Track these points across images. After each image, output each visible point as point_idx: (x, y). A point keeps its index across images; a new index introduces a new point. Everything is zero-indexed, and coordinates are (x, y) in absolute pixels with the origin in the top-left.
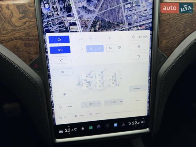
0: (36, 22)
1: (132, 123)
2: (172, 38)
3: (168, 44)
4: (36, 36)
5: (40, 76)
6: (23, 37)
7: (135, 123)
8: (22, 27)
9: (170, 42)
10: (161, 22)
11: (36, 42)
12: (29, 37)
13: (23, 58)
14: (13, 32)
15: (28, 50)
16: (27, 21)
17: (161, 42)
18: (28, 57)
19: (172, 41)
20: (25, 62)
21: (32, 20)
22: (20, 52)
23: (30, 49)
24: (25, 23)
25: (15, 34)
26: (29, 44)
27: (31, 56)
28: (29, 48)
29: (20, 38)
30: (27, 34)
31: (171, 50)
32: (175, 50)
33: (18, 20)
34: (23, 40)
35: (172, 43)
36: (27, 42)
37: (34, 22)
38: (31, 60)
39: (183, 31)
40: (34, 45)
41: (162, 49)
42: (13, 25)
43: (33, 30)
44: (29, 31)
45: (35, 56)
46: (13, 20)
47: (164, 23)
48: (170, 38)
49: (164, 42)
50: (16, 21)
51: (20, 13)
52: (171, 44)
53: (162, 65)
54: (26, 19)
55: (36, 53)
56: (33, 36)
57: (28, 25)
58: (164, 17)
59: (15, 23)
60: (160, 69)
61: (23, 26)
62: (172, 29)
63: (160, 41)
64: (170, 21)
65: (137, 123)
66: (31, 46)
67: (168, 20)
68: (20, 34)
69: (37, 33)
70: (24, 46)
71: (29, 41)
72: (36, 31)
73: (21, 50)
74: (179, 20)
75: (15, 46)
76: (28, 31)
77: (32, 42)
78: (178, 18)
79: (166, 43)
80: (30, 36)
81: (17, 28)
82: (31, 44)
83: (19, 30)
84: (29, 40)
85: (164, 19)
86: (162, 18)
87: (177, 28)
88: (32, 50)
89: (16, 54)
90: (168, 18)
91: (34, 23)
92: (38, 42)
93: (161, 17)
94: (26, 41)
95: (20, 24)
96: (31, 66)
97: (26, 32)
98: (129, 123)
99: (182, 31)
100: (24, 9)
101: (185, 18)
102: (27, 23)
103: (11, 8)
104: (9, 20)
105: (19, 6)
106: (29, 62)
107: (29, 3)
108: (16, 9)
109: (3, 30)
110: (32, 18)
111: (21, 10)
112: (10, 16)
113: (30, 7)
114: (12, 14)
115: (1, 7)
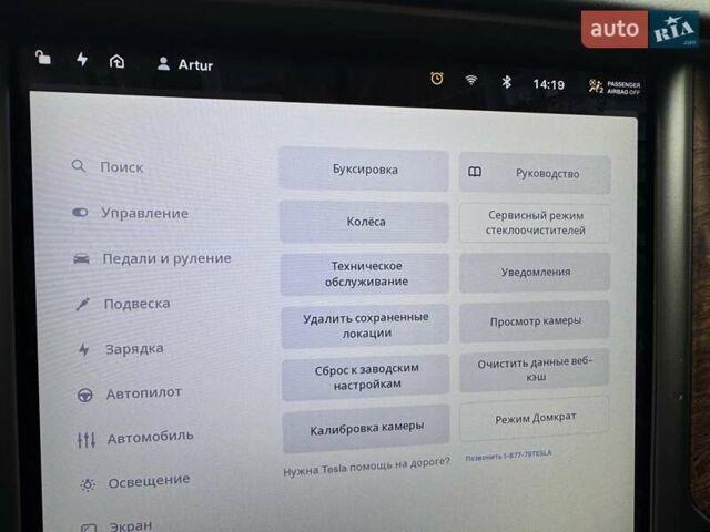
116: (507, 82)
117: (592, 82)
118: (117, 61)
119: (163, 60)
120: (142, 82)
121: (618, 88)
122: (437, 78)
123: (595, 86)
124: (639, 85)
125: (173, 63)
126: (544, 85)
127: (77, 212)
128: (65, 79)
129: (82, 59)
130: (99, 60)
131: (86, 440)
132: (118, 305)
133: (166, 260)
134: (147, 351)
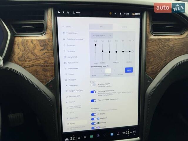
0: (53, 53)
1: (125, 133)
3: (153, 70)
4: (52, 64)
5: (54, 94)
6: (42, 64)
7: (128, 133)
8: (42, 56)
9: (155, 68)
10: (147, 53)
11: (52, 68)
13: (41, 80)
14: (35, 60)
15: (45, 74)
16: (46, 52)
17: (148, 68)
18: (45, 79)
19: (157, 67)
20: (42, 83)
21: (50, 52)
22: (39, 75)
23: (47, 73)
24: (45, 54)
25: (35, 62)
26: (46, 69)
27: (48, 78)
28: (46, 72)
29: (39, 65)
30: (45, 61)
31: (155, 74)
32: (159, 74)
33: (39, 51)
34: (42, 66)
36: (45, 67)
37: (51, 53)
38: (47, 81)
39: (165, 60)
40: (50, 70)
41: (148, 73)
43: (51, 59)
44: (47, 60)
45: (51, 78)
46: (36, 51)
47: (150, 54)
48: (155, 64)
49: (150, 68)
50: (37, 52)
51: (41, 46)
53: (149, 86)
55: (52, 76)
56: (50, 63)
57: (46, 55)
60: (147, 88)
61: (43, 56)
62: (155, 58)
63: (146, 68)
64: (154, 53)
65: (130, 132)
66: (48, 70)
67: (152, 52)
68: (40, 61)
69: (53, 61)
71: (47, 67)
73: (40, 73)
74: (162, 51)
75: (35, 71)
76: (46, 59)
77: (49, 68)
78: (161, 50)
79: (152, 69)
80: (47, 63)
81: (38, 57)
82: (48, 69)
83: (39, 58)
84: (47, 66)
85: (149, 51)
87: (160, 57)
88: (49, 74)
89: (36, 77)
90: (153, 50)
91: (51, 54)
92: (54, 68)
93: (147, 49)
94: (44, 66)
95: (41, 54)
96: (47, 86)
97: (45, 60)
98: (123, 132)
99: (164, 59)
100: (44, 44)
101: (166, 50)
102: (46, 54)
103: (34, 42)
104: (32, 51)
105: (40, 41)
106: (46, 83)
107: (49, 39)
108: (38, 44)
109: (27, 58)
110: (50, 50)
111: (42, 44)
112: (33, 48)
113: (49, 42)
114: (35, 46)
115: (27, 42)
116: (120, 14)
117: (133, 13)
118: (68, 12)
119: (74, 12)
120: (71, 15)
121: (137, 14)
122: (111, 13)
123: (133, 14)
124: (140, 14)
125: (75, 12)
126: (126, 14)
127: (63, 33)
128: (62, 15)
129: (64, 12)
130: (66, 12)
131: (65, 63)
132: (69, 45)
133: (74, 39)
134: (73, 51)
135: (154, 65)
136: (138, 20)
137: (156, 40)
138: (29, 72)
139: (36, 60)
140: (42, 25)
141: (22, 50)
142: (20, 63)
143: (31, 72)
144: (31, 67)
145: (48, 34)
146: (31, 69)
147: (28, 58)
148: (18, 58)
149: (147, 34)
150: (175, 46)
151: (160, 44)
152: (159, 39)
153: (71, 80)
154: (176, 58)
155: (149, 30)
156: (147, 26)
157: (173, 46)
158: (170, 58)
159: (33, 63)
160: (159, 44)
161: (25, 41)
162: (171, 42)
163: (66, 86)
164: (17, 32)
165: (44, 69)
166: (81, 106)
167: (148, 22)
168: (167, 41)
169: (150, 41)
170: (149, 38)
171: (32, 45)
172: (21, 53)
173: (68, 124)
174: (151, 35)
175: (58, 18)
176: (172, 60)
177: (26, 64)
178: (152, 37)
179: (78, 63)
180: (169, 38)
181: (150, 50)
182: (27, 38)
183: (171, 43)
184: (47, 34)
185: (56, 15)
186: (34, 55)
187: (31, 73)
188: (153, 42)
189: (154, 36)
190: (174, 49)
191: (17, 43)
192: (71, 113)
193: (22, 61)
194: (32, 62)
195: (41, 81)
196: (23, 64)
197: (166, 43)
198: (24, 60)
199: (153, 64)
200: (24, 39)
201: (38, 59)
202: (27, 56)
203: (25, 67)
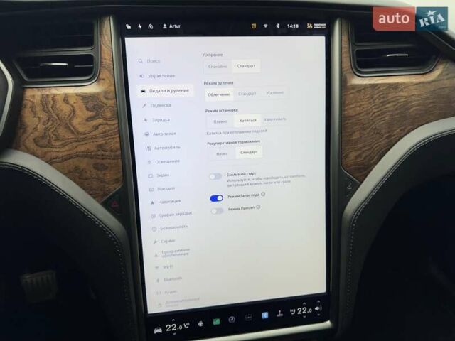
0: (117, 125)
1: (297, 312)
2: (366, 149)
3: (359, 159)
4: (116, 151)
5: (123, 224)
6: (92, 152)
7: (302, 311)
8: (90, 134)
9: (364, 155)
10: (345, 121)
11: (116, 161)
12: (104, 153)
13: (91, 190)
14: (75, 144)
15: (101, 176)
16: (100, 125)
17: (346, 156)
18: (100, 188)
19: (368, 153)
20: (94, 198)
21: (109, 123)
22: (87, 179)
23: (104, 174)
24: (97, 128)
25: (76, 147)
26: (102, 164)
27: (107, 186)
28: (103, 172)
29: (86, 155)
30: (100, 146)
31: (365, 169)
32: (373, 171)
33: (84, 122)
34: (91, 158)
35: (367, 156)
36: (98, 161)
37: (113, 125)
38: (105, 194)
39: (387, 135)
40: (112, 167)
41: (348, 169)
42: (74, 131)
43: (112, 140)
44: (104, 142)
45: (114, 185)
46: (75, 122)
47: (351, 121)
48: (365, 147)
49: (352, 155)
50: (79, 124)
51: (87, 109)
52: (365, 159)
53: (349, 200)
54: (100, 121)
55: (117, 181)
56: (111, 151)
57: (101, 131)
58: (350, 111)
59: (77, 127)
60: (346, 205)
61: (94, 133)
62: (365, 132)
63: (344, 155)
64: (361, 118)
65: (308, 310)
66: (107, 168)
67: (357, 116)
68: (88, 146)
69: (118, 145)
70: (94, 167)
71: (103, 159)
72: (116, 142)
73: (88, 175)
74: (379, 115)
75: (77, 169)
76: (101, 141)
77: (109, 161)
78: (377, 112)
79: (357, 157)
80: (104, 151)
81: (82, 136)
82: (107, 165)
83: (84, 139)
84: (104, 157)
85: (350, 114)
86: (346, 112)
87: (375, 128)
88: (109, 176)
89: (78, 184)
90: (358, 112)
91: (113, 127)
92: (120, 161)
93: (344, 110)
94: (98, 158)
95: (88, 129)
96: (106, 205)
97: (99, 143)
98: (292, 310)
99: (385, 133)
100: (95, 103)
101: (389, 111)
102: (100, 128)
103: (72, 102)
104: (68, 122)
105: (86, 98)
106: (102, 197)
107: (106, 92)
108: (81, 103)
109: (55, 140)
110: (110, 119)
111: (90, 105)
112: (70, 114)
113: (107, 99)
114: (74, 111)
115: (53, 99)
116: (278, 26)
117: (308, 24)
118: (151, 26)
119: (165, 25)
120: (159, 32)
121: (318, 26)
122: (254, 26)
123: (309, 26)
124: (325, 25)
125: (168, 26)
126: (291, 26)
127: (141, 76)
128: (135, 33)
129: (140, 26)
132: (155, 106)
133: (168, 91)
134: (165, 120)
135: (361, 148)
136: (321, 40)
137: (366, 87)
138: (61, 172)
139: (78, 143)
140: (89, 59)
141: (42, 120)
142: (39, 151)
143: (66, 172)
144: (66, 160)
145: (103, 79)
146: (65, 164)
147: (57, 139)
148: (34, 139)
149: (344, 73)
150: (411, 102)
151: (375, 97)
152: (374, 86)
153: (163, 189)
154: (414, 129)
155: (347, 64)
156: (344, 55)
157: (408, 103)
158: (401, 130)
159: (70, 150)
160: (372, 98)
161: (50, 99)
162: (402, 90)
163: (152, 203)
164: (29, 76)
165: (98, 163)
166: (188, 250)
167: (345, 45)
168: (393, 89)
169: (352, 91)
170: (349, 84)
171: (66, 109)
172: (40, 127)
173: (159, 293)
174: (353, 77)
175: (127, 40)
176: (406, 134)
177: (54, 155)
178: (357, 81)
179: (179, 148)
180: (398, 83)
181: (351, 112)
182: (54, 91)
183: (402, 94)
184: (103, 81)
185: (122, 34)
186: (72, 132)
187: (65, 174)
188: (358, 92)
189: (360, 78)
190: (409, 109)
191: (29, 104)
192: (165, 267)
193: (45, 147)
194: (67, 148)
195: (91, 193)
196: (46, 153)
197: (390, 95)
198: (49, 145)
199: (360, 146)
200: (47, 93)
201: (83, 141)
202: (55, 135)
203: (51, 162)
